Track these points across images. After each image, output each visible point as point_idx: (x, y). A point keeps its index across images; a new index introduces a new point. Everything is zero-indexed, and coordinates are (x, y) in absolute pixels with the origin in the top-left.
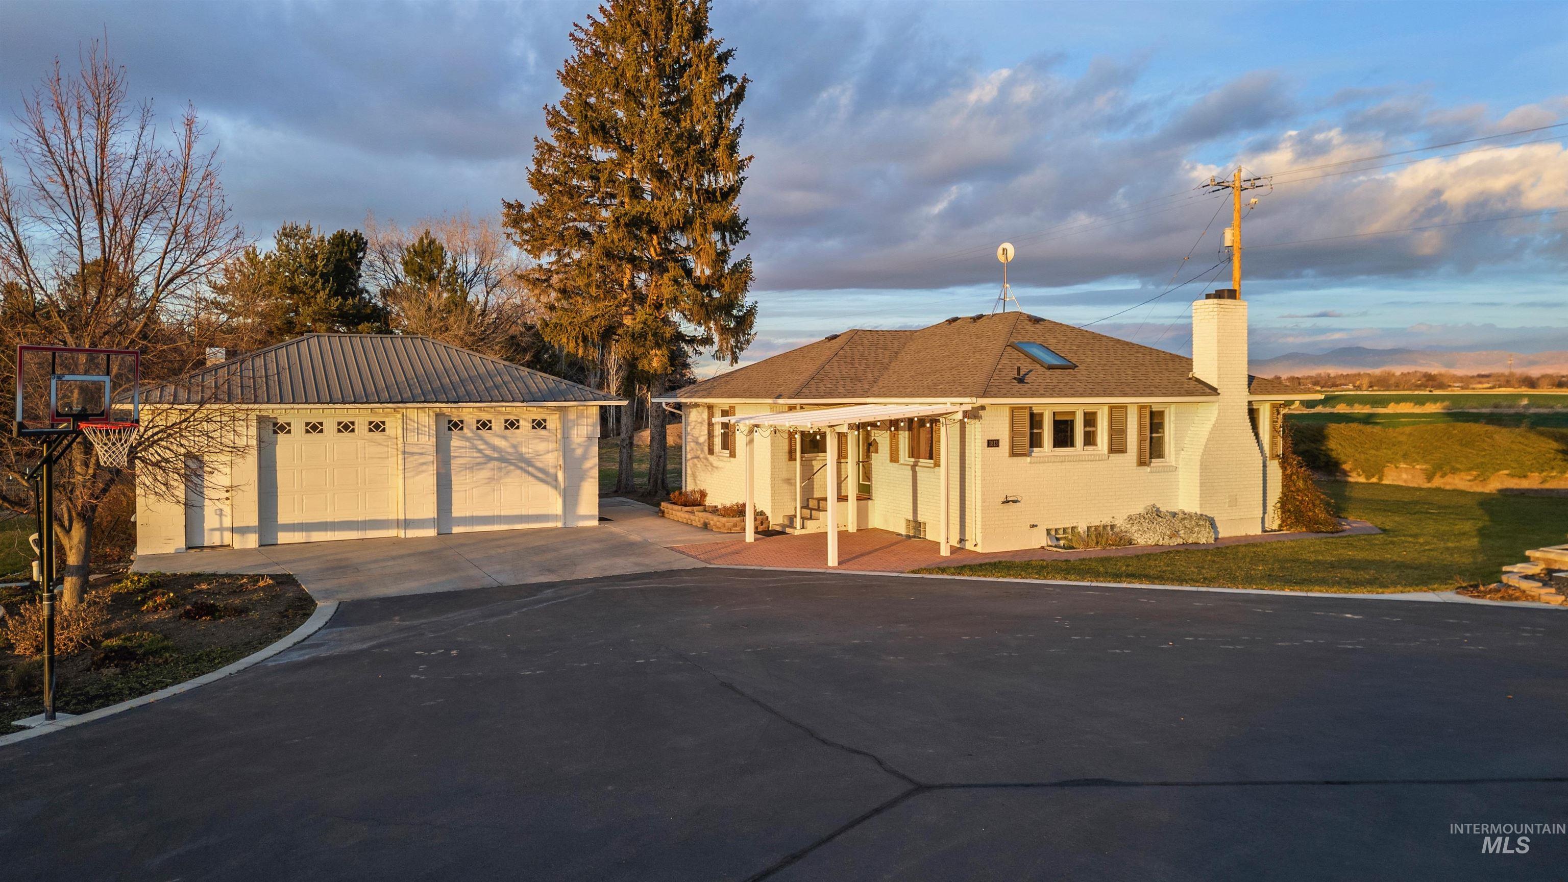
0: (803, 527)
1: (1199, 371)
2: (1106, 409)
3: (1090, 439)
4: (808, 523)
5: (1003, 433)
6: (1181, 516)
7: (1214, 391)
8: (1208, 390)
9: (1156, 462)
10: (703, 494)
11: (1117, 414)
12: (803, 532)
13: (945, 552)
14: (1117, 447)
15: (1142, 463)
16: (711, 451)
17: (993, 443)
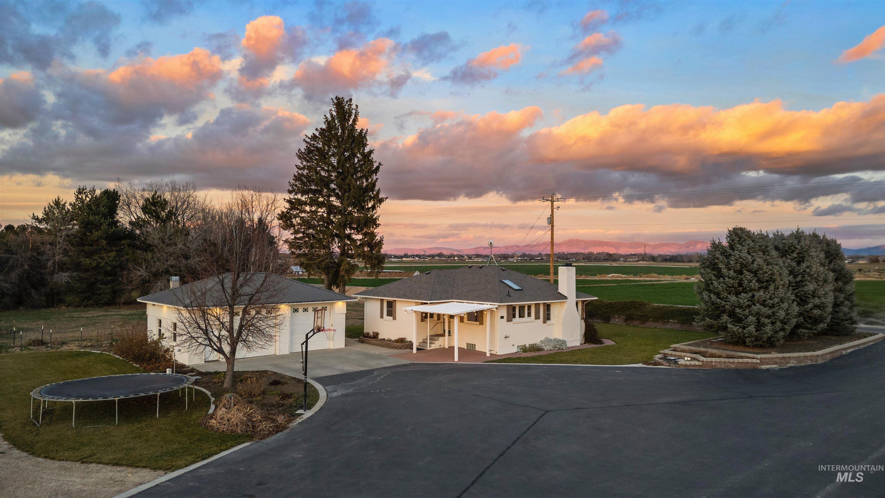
0: (430, 347)
1: (560, 290)
2: (534, 305)
3: (529, 315)
4: (432, 345)
5: (505, 314)
6: (557, 340)
7: (566, 298)
8: (564, 297)
9: (548, 322)
10: (377, 334)
11: (537, 306)
12: (430, 348)
13: (488, 355)
14: (537, 317)
15: (544, 322)
16: (382, 317)
17: (502, 317)
